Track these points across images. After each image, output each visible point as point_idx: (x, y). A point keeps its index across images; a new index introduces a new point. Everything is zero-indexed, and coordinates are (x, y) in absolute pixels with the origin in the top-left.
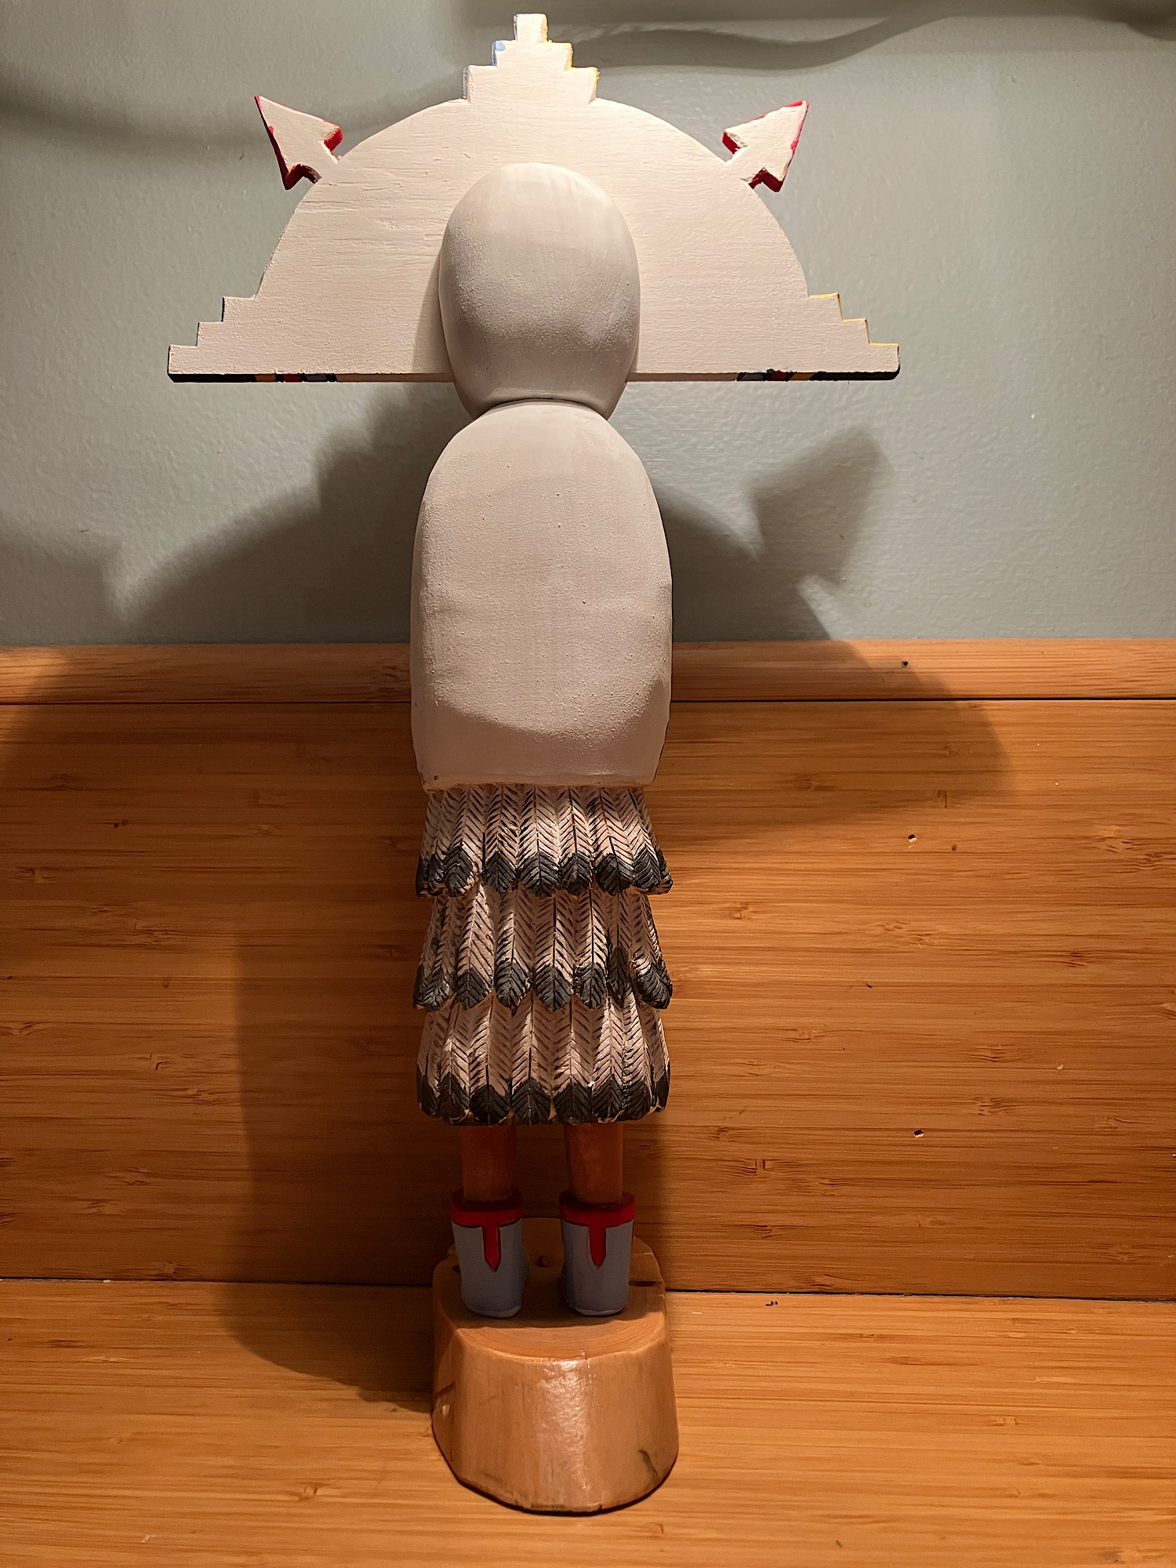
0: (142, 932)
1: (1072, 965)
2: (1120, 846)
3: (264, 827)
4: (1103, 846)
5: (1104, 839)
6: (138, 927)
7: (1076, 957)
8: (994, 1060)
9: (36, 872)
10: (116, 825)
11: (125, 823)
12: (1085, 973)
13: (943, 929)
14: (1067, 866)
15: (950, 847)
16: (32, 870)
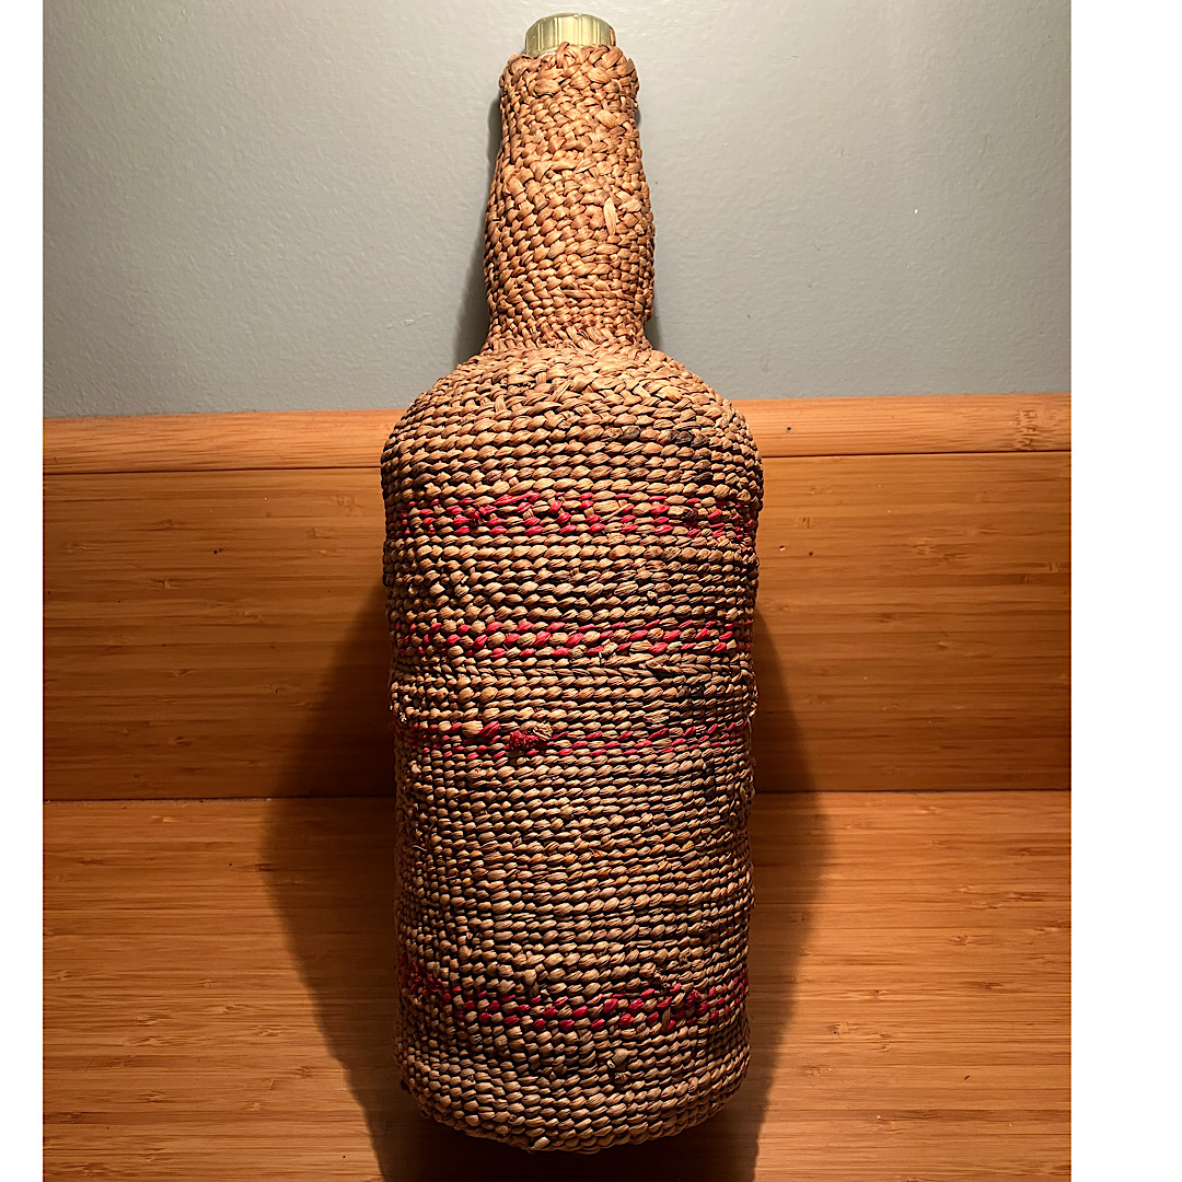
0: (248, 617)
1: (882, 622)
2: (927, 549)
3: (323, 552)
4: (916, 550)
5: (915, 546)
6: (246, 613)
7: (887, 617)
8: (823, 675)
9: (166, 583)
10: (216, 552)
11: (221, 550)
12: (891, 626)
13: (798, 603)
14: (889, 563)
15: (807, 553)
16: (163, 582)
